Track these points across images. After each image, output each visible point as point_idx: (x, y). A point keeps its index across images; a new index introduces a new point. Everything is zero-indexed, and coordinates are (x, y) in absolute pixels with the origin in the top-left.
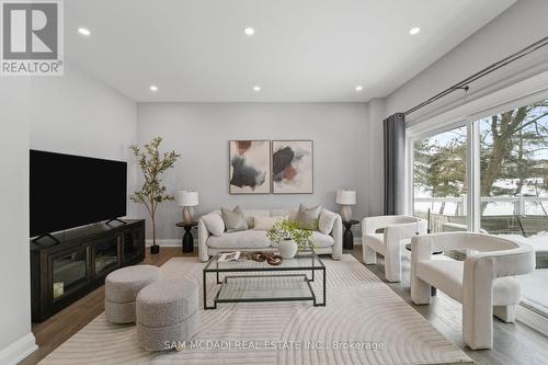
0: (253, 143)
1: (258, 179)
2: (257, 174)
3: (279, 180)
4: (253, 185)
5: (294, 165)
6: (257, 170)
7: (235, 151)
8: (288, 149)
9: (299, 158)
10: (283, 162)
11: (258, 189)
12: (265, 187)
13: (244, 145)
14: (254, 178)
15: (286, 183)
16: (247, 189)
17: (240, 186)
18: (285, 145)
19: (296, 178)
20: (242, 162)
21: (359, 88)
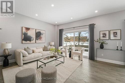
0: (30, 29)
1: (32, 39)
2: (32, 38)
3: (38, 39)
4: (30, 41)
5: (41, 36)
6: (32, 37)
7: (24, 30)
8: (40, 32)
9: (42, 34)
10: (38, 35)
11: (32, 42)
12: (34, 41)
13: (28, 29)
14: (31, 39)
15: (39, 40)
16: (29, 42)
17: (26, 41)
18: (39, 31)
19: (42, 39)
20: (27, 34)
21: (56, 22)
